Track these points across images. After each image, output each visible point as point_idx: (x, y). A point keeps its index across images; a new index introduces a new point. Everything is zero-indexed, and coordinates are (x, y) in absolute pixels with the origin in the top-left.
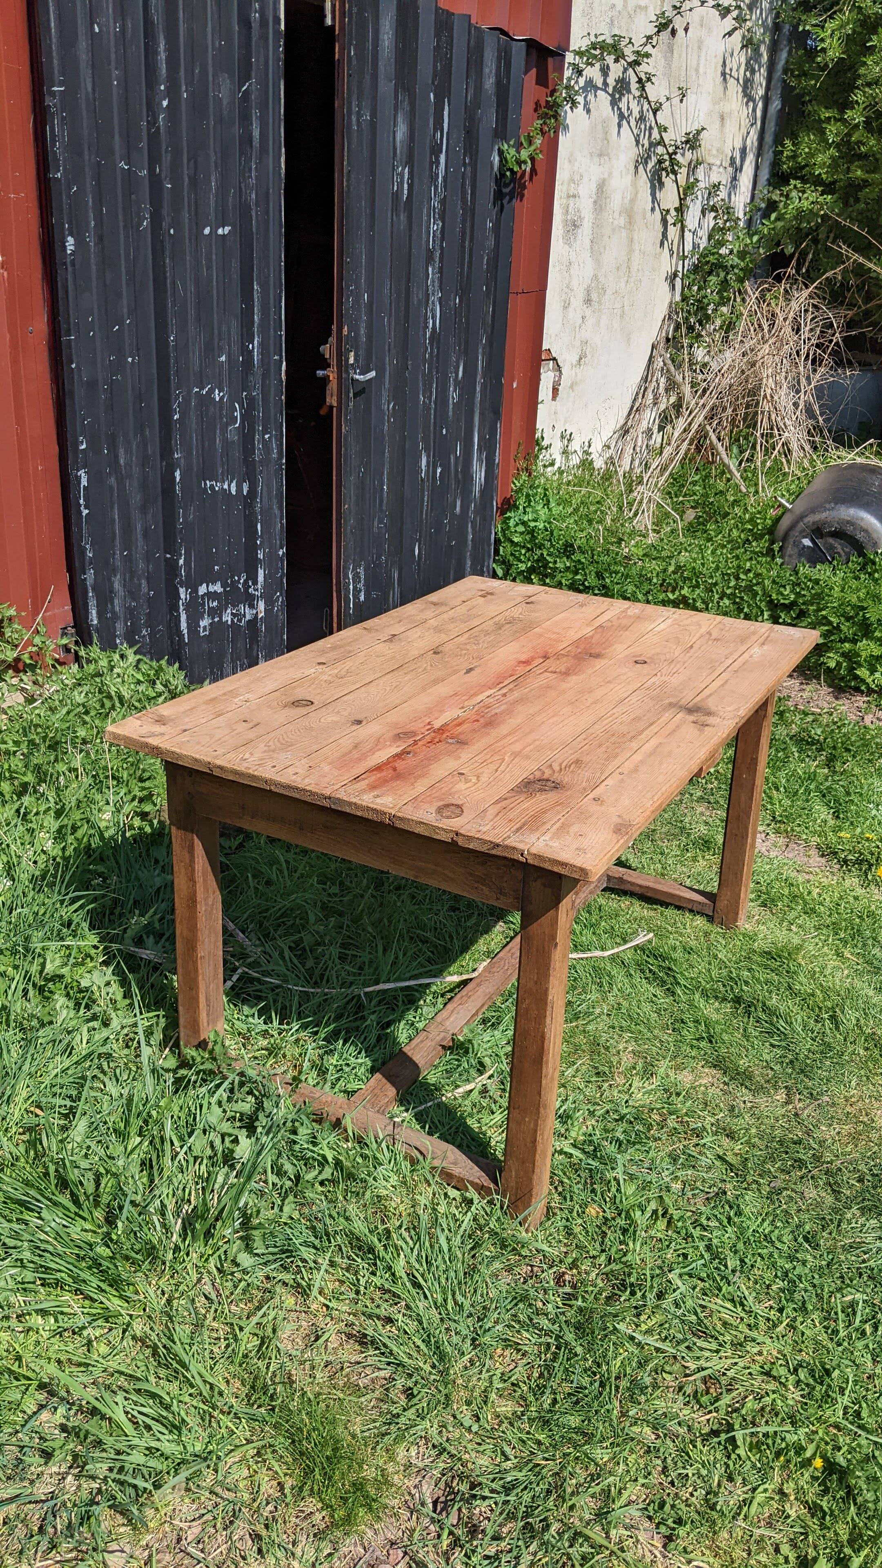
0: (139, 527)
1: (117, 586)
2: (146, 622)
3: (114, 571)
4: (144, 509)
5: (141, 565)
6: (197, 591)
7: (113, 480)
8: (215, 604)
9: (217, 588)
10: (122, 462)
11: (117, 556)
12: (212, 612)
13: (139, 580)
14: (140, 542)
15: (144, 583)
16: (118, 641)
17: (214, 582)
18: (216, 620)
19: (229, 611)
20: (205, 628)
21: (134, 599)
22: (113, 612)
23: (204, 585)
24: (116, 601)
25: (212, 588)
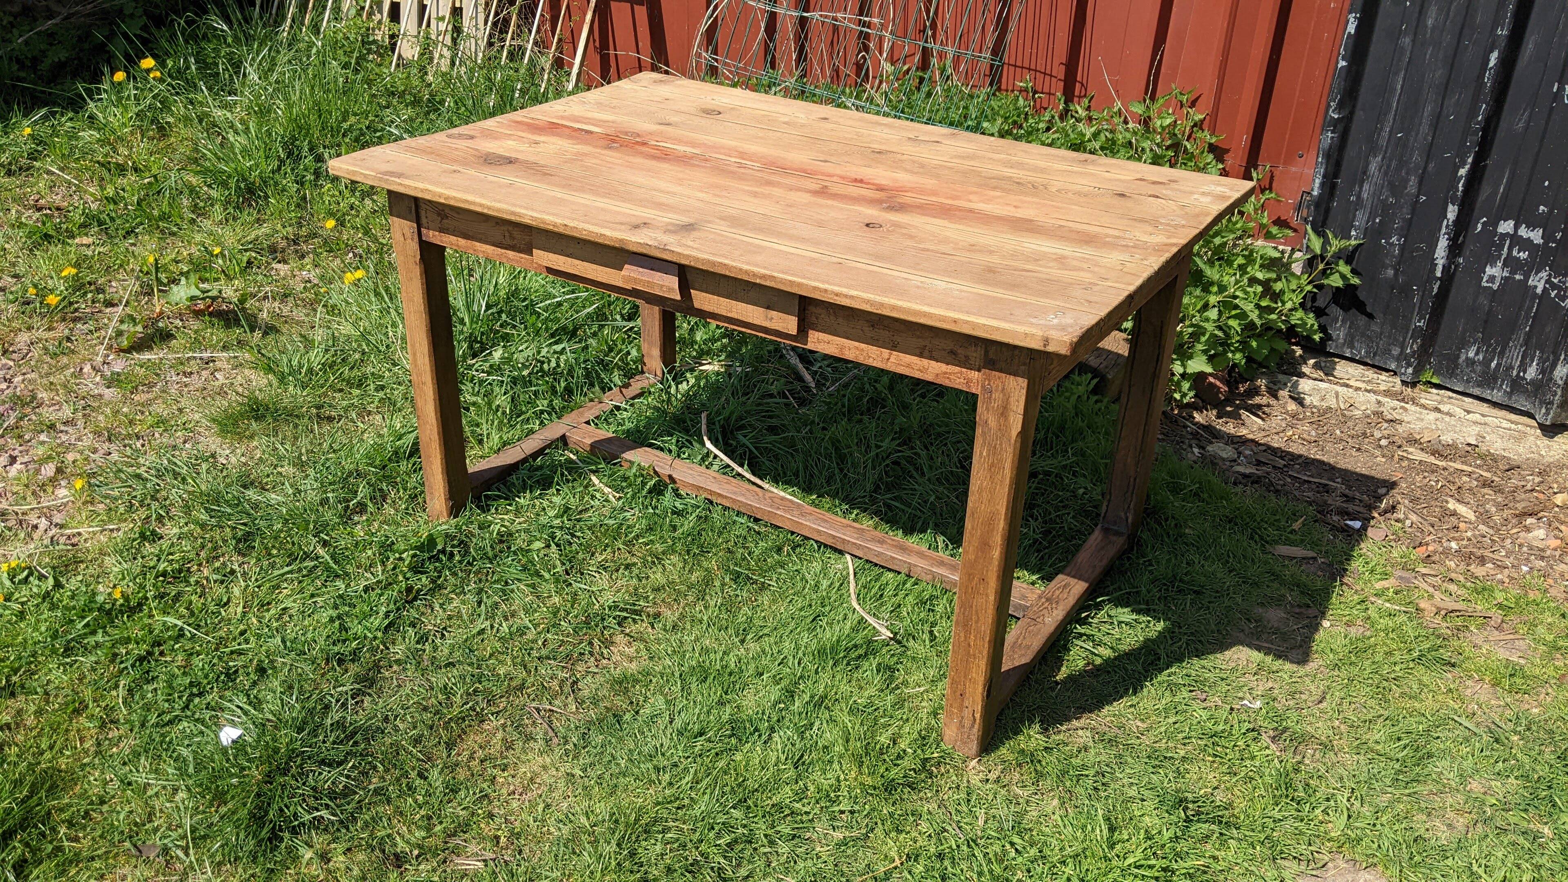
0: (1428, 109)
1: (1373, 167)
2: (1402, 228)
3: (1373, 149)
4: (1445, 90)
5: (1416, 158)
6: (1496, 225)
7: (1407, 41)
8: (1523, 255)
9: (1536, 236)
10: (1430, 22)
11: (1385, 134)
12: (1511, 263)
13: (1407, 173)
14: (1425, 128)
15: (1413, 181)
16: (1353, 233)
17: (1531, 226)
18: (1517, 277)
19: (1544, 275)
20: (1492, 279)
21: (1393, 195)
22: (1359, 196)
23: (1511, 223)
24: (1366, 186)
25: (1523, 232)
